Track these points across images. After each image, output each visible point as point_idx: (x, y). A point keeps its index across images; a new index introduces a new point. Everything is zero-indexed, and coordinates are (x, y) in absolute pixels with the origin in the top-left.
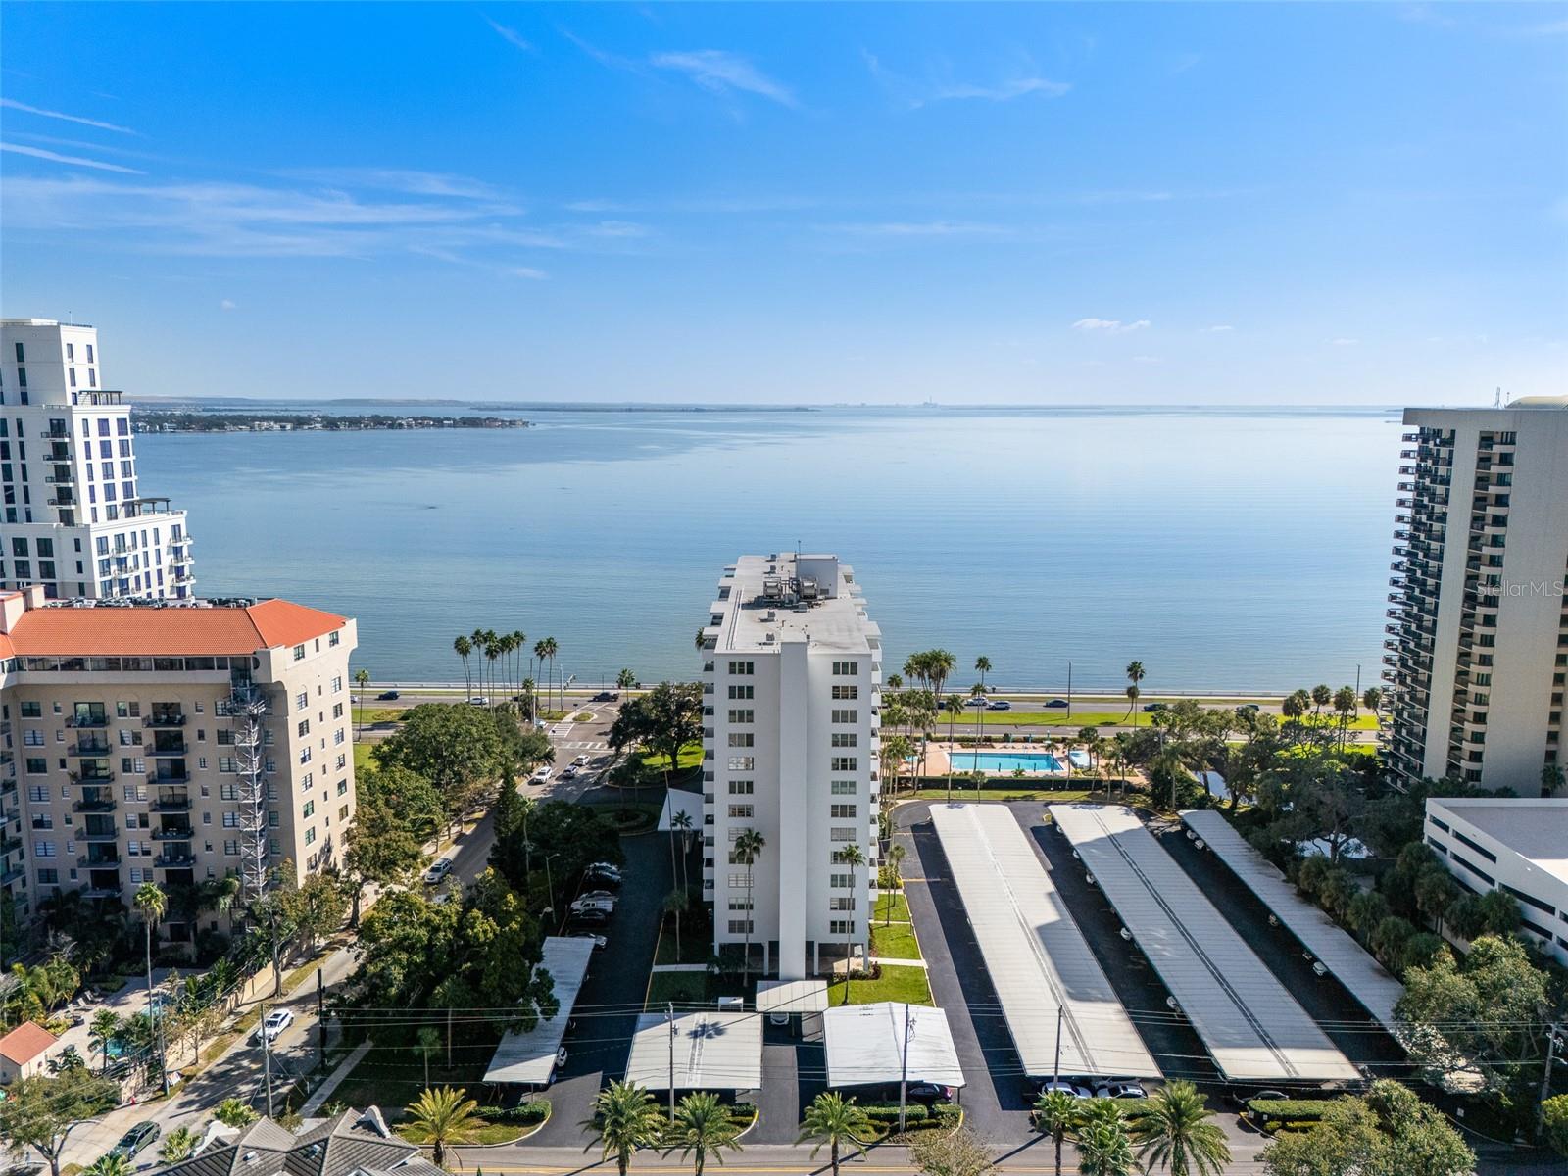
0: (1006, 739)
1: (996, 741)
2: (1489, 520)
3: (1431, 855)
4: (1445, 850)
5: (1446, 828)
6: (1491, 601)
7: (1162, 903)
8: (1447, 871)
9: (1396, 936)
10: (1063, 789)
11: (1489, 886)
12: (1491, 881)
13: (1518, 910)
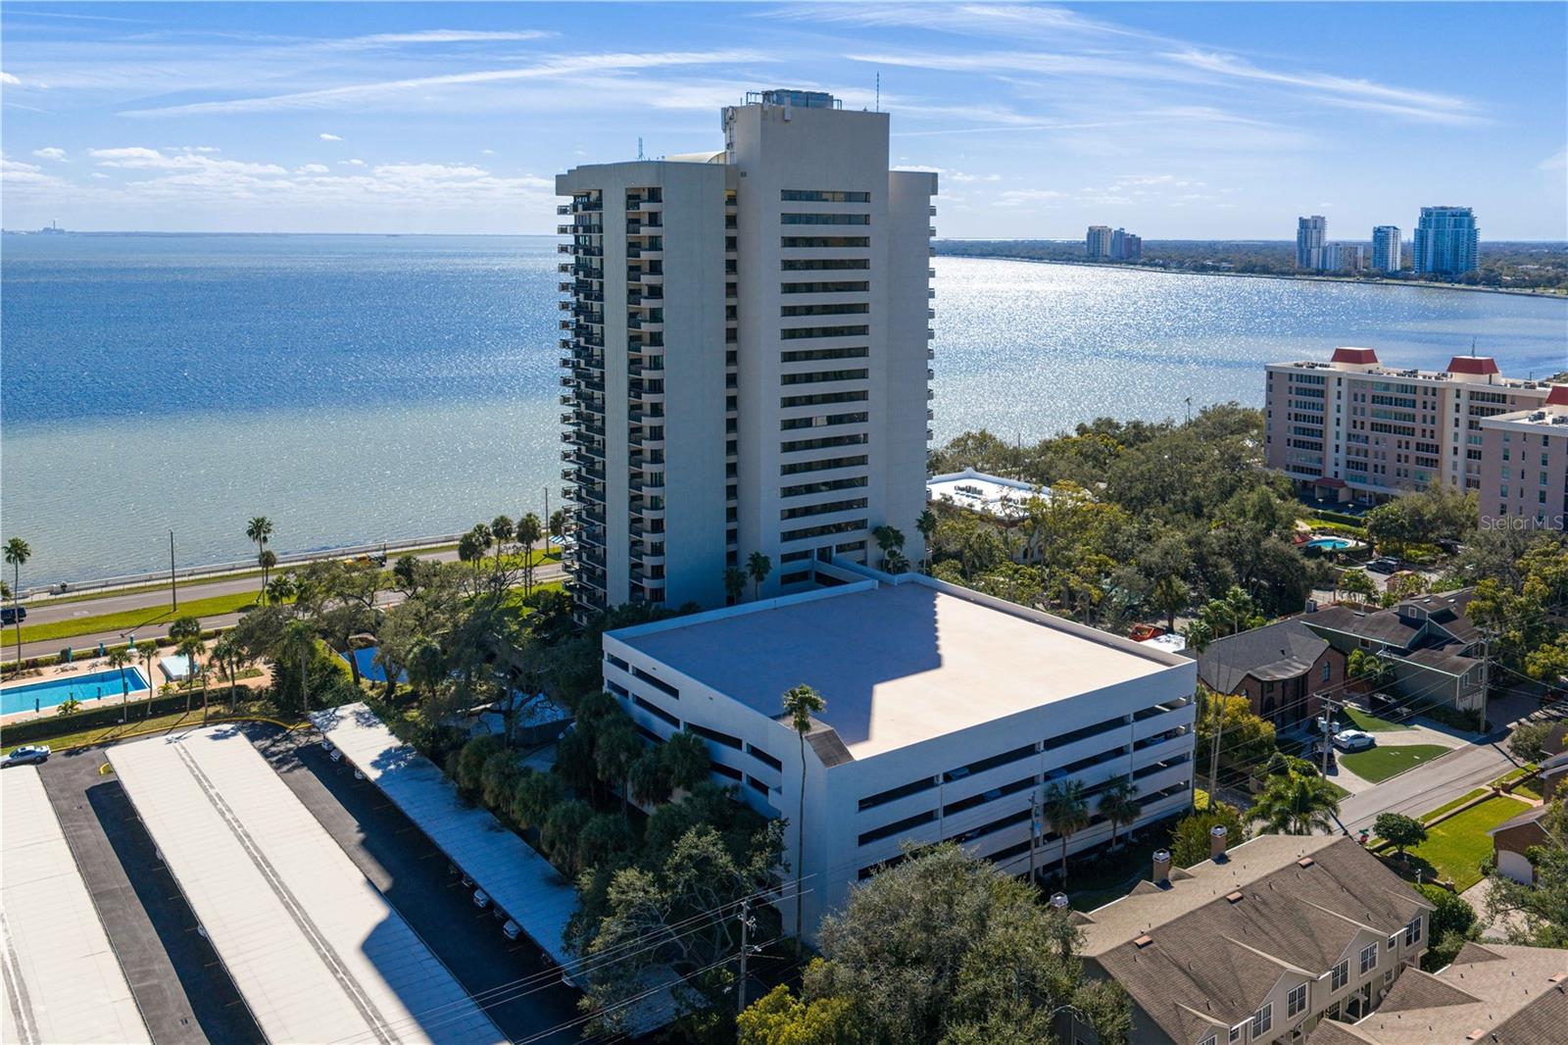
0: (65, 657)
1: (47, 663)
2: (645, 292)
3: (613, 705)
4: (625, 693)
5: (624, 666)
6: (656, 387)
7: (262, 864)
8: (629, 721)
9: (569, 826)
10: (144, 718)
11: (673, 729)
12: (675, 722)
13: (706, 752)
